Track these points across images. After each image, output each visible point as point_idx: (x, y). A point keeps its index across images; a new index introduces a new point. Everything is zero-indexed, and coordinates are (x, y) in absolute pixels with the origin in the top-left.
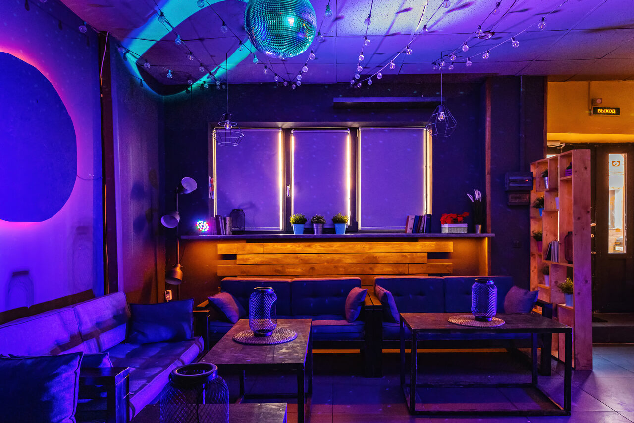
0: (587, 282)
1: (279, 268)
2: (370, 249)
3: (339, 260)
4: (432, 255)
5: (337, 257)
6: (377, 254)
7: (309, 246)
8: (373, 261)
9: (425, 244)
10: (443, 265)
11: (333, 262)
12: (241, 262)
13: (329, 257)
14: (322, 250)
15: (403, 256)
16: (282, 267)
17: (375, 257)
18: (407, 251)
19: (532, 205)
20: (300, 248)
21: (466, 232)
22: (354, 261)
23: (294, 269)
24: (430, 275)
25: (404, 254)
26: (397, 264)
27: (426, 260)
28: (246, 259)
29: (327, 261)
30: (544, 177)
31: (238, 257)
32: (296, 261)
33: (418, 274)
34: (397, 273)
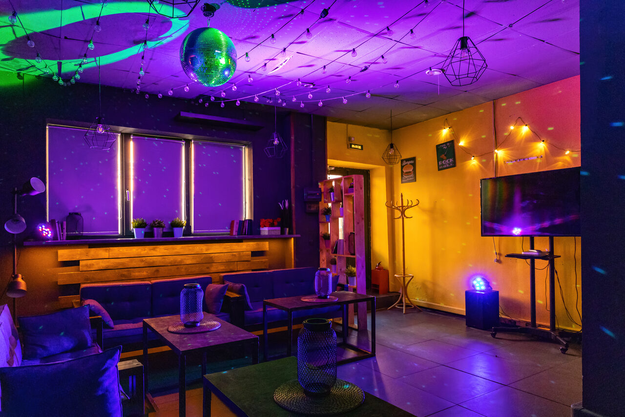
0: (363, 267)
1: (125, 272)
2: (207, 250)
3: (181, 261)
4: (255, 254)
5: (179, 258)
6: (212, 255)
7: (154, 249)
8: (209, 260)
9: (249, 244)
10: (262, 261)
11: (176, 264)
12: (85, 269)
13: (172, 258)
14: (166, 252)
15: (233, 255)
16: (129, 271)
17: (211, 257)
18: (236, 251)
19: (320, 213)
20: (146, 251)
21: (279, 234)
22: (194, 261)
23: (139, 272)
24: (253, 270)
25: (234, 253)
26: (229, 262)
27: (249, 258)
28: (90, 265)
29: (170, 263)
30: (330, 192)
31: (81, 263)
32: (142, 264)
33: (243, 269)
34: (229, 270)
